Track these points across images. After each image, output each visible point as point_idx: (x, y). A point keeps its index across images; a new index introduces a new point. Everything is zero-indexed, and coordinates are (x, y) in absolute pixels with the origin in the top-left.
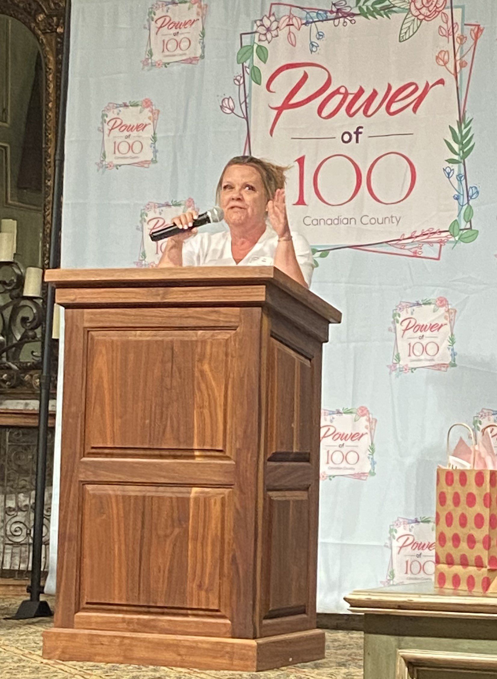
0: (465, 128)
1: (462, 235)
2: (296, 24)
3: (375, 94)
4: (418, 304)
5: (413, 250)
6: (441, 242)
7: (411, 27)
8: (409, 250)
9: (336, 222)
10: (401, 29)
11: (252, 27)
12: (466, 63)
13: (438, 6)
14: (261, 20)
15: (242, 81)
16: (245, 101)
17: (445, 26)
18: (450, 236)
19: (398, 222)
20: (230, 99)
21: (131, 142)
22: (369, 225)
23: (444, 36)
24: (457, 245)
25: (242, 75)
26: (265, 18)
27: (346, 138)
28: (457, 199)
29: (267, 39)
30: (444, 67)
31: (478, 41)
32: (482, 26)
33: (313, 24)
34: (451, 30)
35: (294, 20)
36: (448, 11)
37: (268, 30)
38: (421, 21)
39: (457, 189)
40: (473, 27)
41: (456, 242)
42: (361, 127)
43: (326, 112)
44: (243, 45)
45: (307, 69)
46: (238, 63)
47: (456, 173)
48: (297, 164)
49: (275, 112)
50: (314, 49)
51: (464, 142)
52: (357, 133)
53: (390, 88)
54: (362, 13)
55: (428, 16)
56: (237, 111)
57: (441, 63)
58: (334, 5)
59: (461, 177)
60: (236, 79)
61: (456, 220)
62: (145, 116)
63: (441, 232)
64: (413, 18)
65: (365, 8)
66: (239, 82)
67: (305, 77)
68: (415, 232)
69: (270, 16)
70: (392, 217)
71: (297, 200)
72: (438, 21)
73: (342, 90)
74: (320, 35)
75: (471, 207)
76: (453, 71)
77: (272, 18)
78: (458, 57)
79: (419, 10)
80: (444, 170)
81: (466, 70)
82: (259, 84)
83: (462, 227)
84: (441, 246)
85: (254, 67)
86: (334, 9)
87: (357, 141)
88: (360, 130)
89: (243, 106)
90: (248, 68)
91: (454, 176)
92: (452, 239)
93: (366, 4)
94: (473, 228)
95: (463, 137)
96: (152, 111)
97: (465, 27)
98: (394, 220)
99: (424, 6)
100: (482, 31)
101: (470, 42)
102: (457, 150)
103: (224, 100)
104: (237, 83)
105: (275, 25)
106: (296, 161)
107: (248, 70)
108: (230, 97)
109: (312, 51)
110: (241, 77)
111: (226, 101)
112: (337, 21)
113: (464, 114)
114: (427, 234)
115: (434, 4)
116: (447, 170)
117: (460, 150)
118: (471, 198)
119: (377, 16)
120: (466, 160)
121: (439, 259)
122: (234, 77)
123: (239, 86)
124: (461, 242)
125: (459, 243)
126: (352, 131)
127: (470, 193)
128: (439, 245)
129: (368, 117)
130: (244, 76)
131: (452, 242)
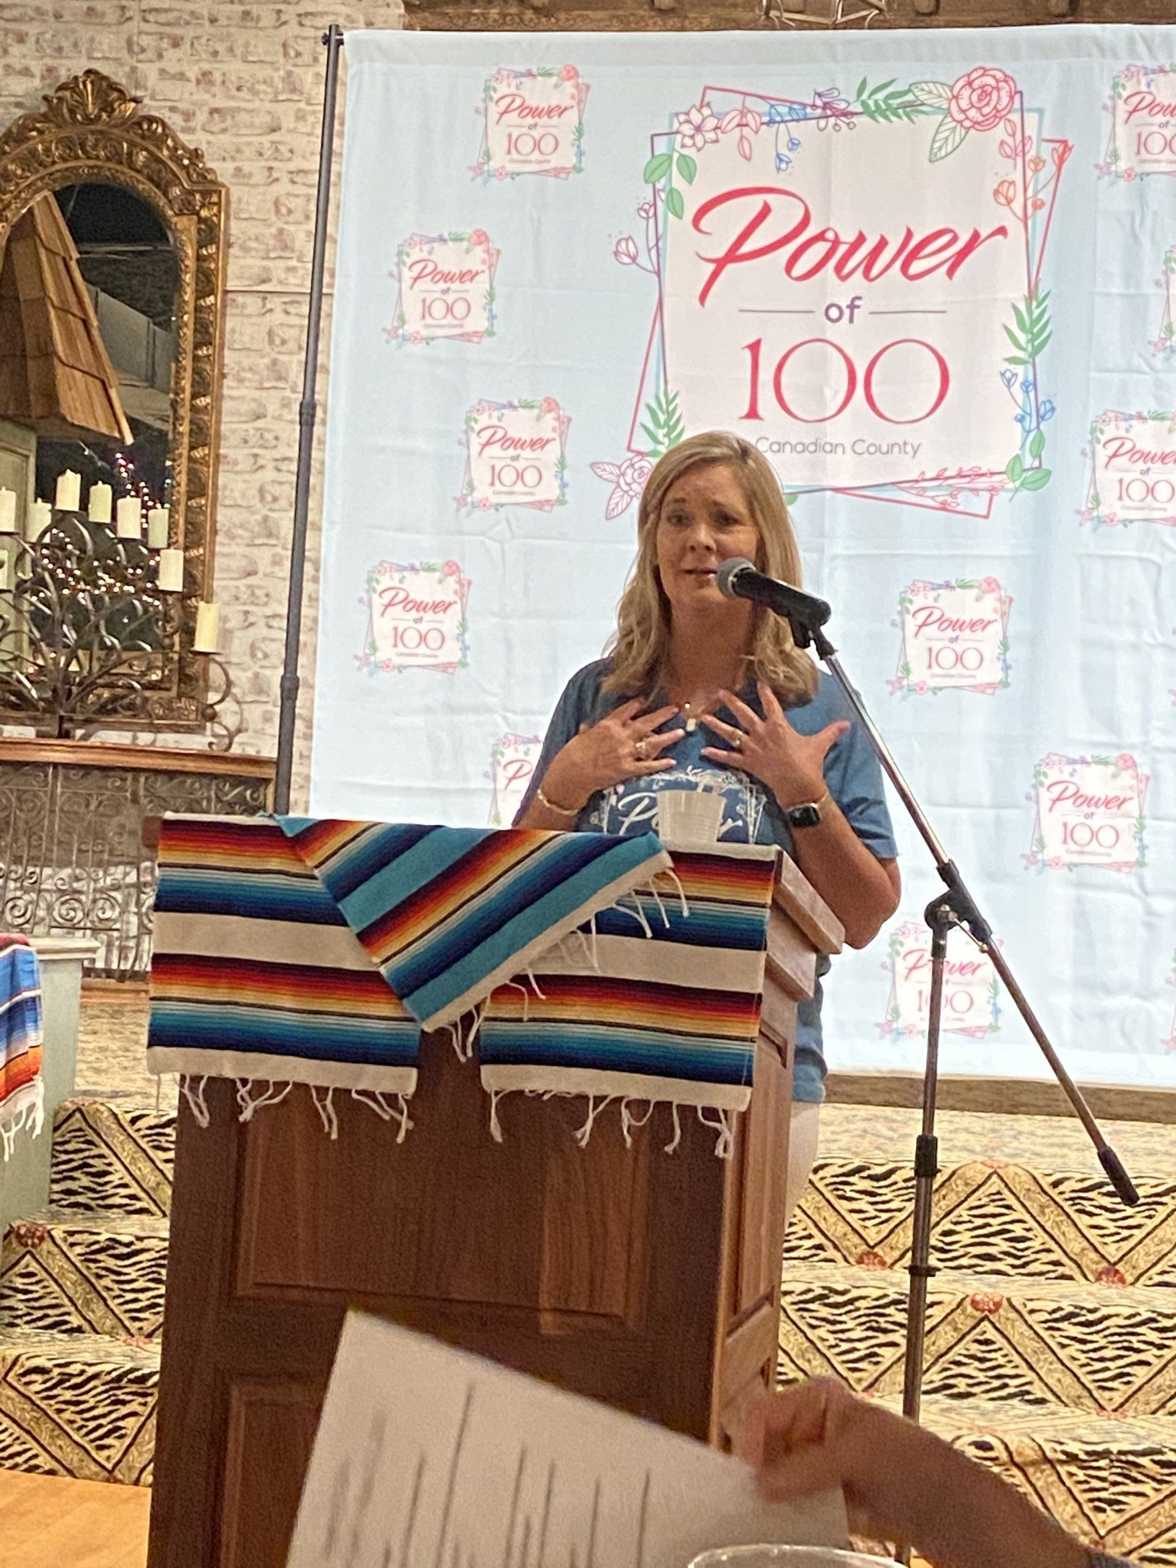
2: (752, 124)
3: (882, 244)
4: (948, 586)
5: (940, 499)
6: (993, 490)
7: (950, 140)
8: (932, 498)
9: (812, 448)
10: (934, 141)
11: (671, 125)
13: (1000, 107)
14: (687, 114)
15: (651, 213)
17: (1010, 140)
19: (915, 453)
21: (450, 300)
22: (866, 455)
24: (1018, 494)
26: (694, 111)
27: (834, 313)
28: (1021, 420)
29: (694, 144)
31: (1065, 165)
32: (1070, 144)
33: (782, 125)
34: (1020, 148)
35: (749, 116)
36: (1015, 117)
37: (698, 129)
38: (968, 129)
40: (1056, 145)
41: (1017, 490)
42: (859, 298)
43: (800, 268)
44: (657, 153)
46: (646, 183)
47: (1020, 379)
48: (748, 354)
49: (712, 267)
50: (783, 166)
52: (852, 307)
53: (909, 235)
54: (867, 111)
55: (979, 123)
56: (643, 260)
57: (1002, 200)
58: (820, 95)
60: (641, 209)
62: (475, 259)
64: (954, 124)
65: (871, 103)
66: (647, 212)
67: (766, 211)
68: (945, 470)
69: (702, 107)
70: (905, 444)
71: (745, 409)
72: (1000, 132)
73: (830, 235)
74: (794, 144)
76: (1020, 213)
77: (706, 111)
78: (1030, 193)
79: (964, 111)
80: (1003, 374)
81: (1043, 213)
82: (680, 217)
83: (1027, 466)
85: (672, 190)
86: (819, 102)
87: (851, 320)
88: (857, 303)
89: (654, 252)
91: (1018, 384)
92: (1011, 485)
93: (875, 97)
95: (1034, 322)
96: (488, 251)
97: (1044, 144)
98: (909, 448)
99: (973, 106)
100: (1070, 149)
101: (1050, 168)
102: (1023, 343)
103: (619, 242)
104: (643, 214)
105: (711, 123)
107: (663, 195)
108: (630, 238)
109: (779, 169)
110: (650, 207)
111: (623, 244)
112: (822, 123)
115: (993, 103)
117: (1028, 342)
119: (893, 118)
120: (1037, 359)
121: (987, 517)
122: (639, 204)
123: (646, 220)
124: (1025, 490)
125: (1020, 491)
126: (844, 303)
127: (1042, 411)
128: (987, 495)
129: (872, 280)
130: (655, 204)
131: (1010, 490)
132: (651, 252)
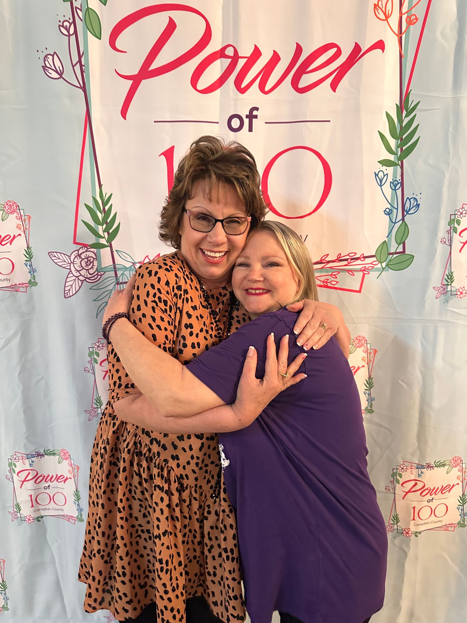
0: (406, 116)
1: (390, 261)
3: (276, 58)
5: (323, 278)
6: (364, 270)
12: (417, 19)
15: (72, 31)
16: (80, 61)
18: (377, 262)
19: (303, 242)
20: (55, 56)
24: (385, 273)
25: (71, 21)
27: (236, 123)
28: (388, 214)
30: (385, 23)
39: (390, 202)
41: (383, 269)
42: (257, 109)
43: (204, 82)
45: (174, 14)
47: (390, 179)
48: (164, 158)
49: (129, 83)
51: (404, 137)
52: (251, 117)
53: (299, 50)
56: (68, 74)
57: (382, 15)
59: (397, 185)
60: (63, 26)
61: (385, 241)
63: (365, 257)
66: (67, 30)
68: (327, 255)
75: (406, 224)
78: (405, 9)
80: (376, 175)
81: (416, 30)
82: (98, 37)
83: (392, 251)
84: (364, 275)
85: (88, 8)
87: (250, 130)
88: (255, 113)
89: (78, 69)
90: (81, 10)
92: (379, 266)
94: (406, 253)
95: (404, 129)
102: (393, 148)
103: (46, 57)
104: (65, 32)
106: (162, 154)
107: (81, 14)
108: (55, 53)
110: (70, 25)
111: (50, 59)
113: (407, 94)
114: (347, 260)
116: (379, 176)
117: (398, 147)
118: (407, 213)
120: (404, 161)
121: (359, 291)
122: (60, 21)
123: (68, 37)
124: (390, 270)
125: (386, 271)
126: (244, 113)
127: (407, 206)
128: (361, 273)
129: (266, 93)
130: (74, 22)
131: (378, 269)
132: (75, 68)
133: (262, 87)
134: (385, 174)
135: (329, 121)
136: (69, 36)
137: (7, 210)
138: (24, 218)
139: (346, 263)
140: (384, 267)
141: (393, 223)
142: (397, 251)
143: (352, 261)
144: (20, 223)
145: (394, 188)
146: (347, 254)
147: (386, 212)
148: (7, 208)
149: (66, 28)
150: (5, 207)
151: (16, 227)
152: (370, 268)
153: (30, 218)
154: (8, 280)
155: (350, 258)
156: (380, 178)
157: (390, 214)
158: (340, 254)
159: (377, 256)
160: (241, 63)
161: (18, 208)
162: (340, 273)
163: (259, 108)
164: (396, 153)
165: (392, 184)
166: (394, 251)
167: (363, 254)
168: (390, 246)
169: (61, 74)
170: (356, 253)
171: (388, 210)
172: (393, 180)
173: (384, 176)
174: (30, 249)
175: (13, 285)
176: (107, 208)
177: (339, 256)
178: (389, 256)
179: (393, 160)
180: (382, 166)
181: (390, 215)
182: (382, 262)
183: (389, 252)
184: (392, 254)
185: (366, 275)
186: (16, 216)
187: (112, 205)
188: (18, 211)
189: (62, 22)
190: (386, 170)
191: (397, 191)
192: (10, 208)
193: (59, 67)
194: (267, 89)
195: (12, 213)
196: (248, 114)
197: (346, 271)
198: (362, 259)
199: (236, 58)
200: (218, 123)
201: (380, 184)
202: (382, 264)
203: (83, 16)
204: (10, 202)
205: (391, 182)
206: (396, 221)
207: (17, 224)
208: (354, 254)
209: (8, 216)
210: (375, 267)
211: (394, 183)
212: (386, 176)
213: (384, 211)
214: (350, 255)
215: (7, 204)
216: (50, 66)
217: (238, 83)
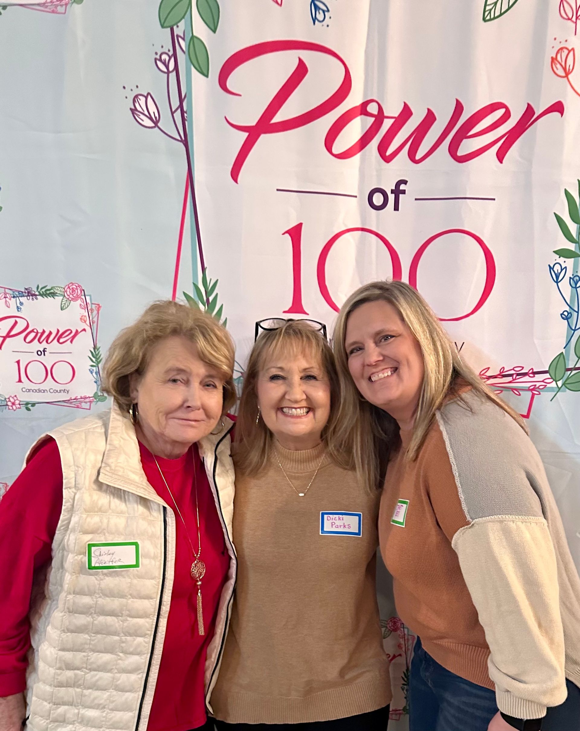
1: (568, 378)
3: (430, 119)
6: (534, 390)
15: (172, 66)
16: (181, 106)
18: (552, 380)
19: (458, 351)
20: (149, 97)
23: (569, 19)
24: (560, 394)
25: (171, 53)
27: (378, 199)
28: (567, 318)
30: (565, 79)
39: (569, 303)
41: (559, 390)
42: (405, 182)
43: (341, 144)
45: (305, 55)
46: (163, 27)
47: (569, 274)
48: (288, 239)
49: (244, 136)
50: (319, 16)
52: (397, 192)
53: (458, 110)
56: (166, 124)
57: (560, 71)
59: (578, 282)
60: (160, 60)
61: (562, 353)
63: (534, 373)
66: (167, 65)
67: (301, 71)
71: (289, 303)
80: (551, 268)
82: (206, 75)
83: (571, 366)
84: (533, 395)
85: (193, 38)
87: (396, 208)
88: (402, 187)
89: (178, 115)
90: (183, 39)
91: (567, 278)
92: (554, 385)
102: (574, 234)
103: (136, 98)
104: (163, 67)
106: (286, 232)
107: (184, 45)
108: (149, 94)
109: (315, 19)
110: (170, 58)
111: (141, 101)
114: (511, 375)
116: (555, 269)
117: (579, 233)
121: (527, 417)
122: (156, 53)
123: (166, 75)
124: (567, 389)
125: (562, 391)
126: (389, 187)
128: (530, 394)
129: (417, 162)
130: (175, 55)
131: (552, 389)
132: (175, 115)
133: (412, 155)
134: (563, 268)
135: (494, 199)
136: (168, 72)
137: (68, 295)
138: (91, 307)
139: (510, 379)
140: (560, 386)
141: (572, 329)
142: (577, 366)
143: (518, 377)
144: (84, 315)
145: (574, 286)
146: (512, 368)
147: (563, 316)
148: (68, 293)
149: (164, 63)
150: (66, 291)
151: (79, 319)
152: (541, 387)
153: (99, 307)
154: (66, 391)
155: (515, 373)
156: (556, 272)
157: (570, 318)
158: (504, 368)
159: (551, 371)
160: (387, 124)
161: (83, 294)
162: (503, 392)
163: (407, 181)
164: (578, 240)
165: (571, 280)
166: (572, 367)
167: (532, 369)
168: (568, 360)
169: (156, 123)
170: (523, 368)
171: (566, 313)
172: (573, 275)
173: (562, 270)
174: (98, 350)
175: (73, 398)
176: (211, 299)
177: (501, 371)
178: (566, 372)
179: (573, 250)
180: (560, 257)
181: (569, 320)
182: (557, 379)
183: (567, 367)
184: (570, 369)
185: (536, 396)
186: (81, 305)
187: (217, 294)
188: (83, 297)
189: (159, 54)
190: (565, 262)
191: (578, 289)
192: (72, 292)
193: (154, 113)
194: (418, 157)
195: (75, 299)
196: (394, 188)
197: (510, 390)
198: (531, 375)
199: (380, 117)
200: (356, 197)
201: (555, 280)
202: (558, 382)
203: (186, 49)
204: (73, 284)
205: (570, 278)
206: (577, 328)
207: (81, 315)
208: (521, 368)
209: (69, 304)
210: (548, 385)
211: (575, 279)
212: (564, 271)
213: (561, 315)
214: (516, 369)
215: (69, 287)
216: (142, 111)
217: (382, 148)
